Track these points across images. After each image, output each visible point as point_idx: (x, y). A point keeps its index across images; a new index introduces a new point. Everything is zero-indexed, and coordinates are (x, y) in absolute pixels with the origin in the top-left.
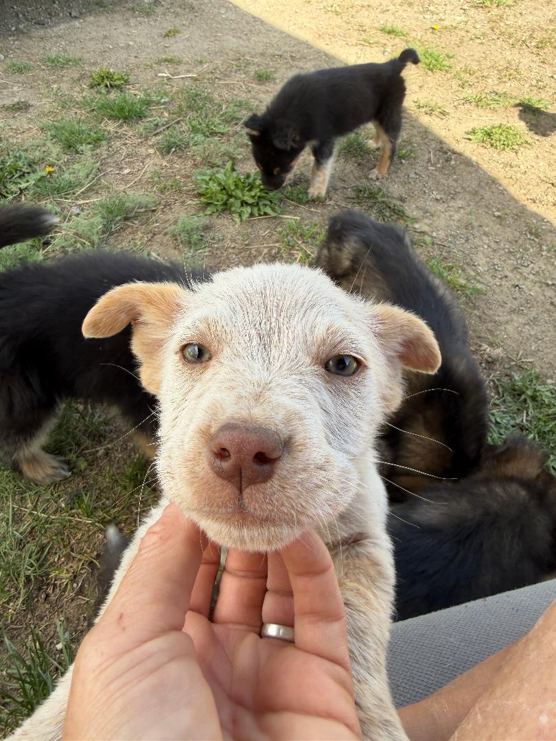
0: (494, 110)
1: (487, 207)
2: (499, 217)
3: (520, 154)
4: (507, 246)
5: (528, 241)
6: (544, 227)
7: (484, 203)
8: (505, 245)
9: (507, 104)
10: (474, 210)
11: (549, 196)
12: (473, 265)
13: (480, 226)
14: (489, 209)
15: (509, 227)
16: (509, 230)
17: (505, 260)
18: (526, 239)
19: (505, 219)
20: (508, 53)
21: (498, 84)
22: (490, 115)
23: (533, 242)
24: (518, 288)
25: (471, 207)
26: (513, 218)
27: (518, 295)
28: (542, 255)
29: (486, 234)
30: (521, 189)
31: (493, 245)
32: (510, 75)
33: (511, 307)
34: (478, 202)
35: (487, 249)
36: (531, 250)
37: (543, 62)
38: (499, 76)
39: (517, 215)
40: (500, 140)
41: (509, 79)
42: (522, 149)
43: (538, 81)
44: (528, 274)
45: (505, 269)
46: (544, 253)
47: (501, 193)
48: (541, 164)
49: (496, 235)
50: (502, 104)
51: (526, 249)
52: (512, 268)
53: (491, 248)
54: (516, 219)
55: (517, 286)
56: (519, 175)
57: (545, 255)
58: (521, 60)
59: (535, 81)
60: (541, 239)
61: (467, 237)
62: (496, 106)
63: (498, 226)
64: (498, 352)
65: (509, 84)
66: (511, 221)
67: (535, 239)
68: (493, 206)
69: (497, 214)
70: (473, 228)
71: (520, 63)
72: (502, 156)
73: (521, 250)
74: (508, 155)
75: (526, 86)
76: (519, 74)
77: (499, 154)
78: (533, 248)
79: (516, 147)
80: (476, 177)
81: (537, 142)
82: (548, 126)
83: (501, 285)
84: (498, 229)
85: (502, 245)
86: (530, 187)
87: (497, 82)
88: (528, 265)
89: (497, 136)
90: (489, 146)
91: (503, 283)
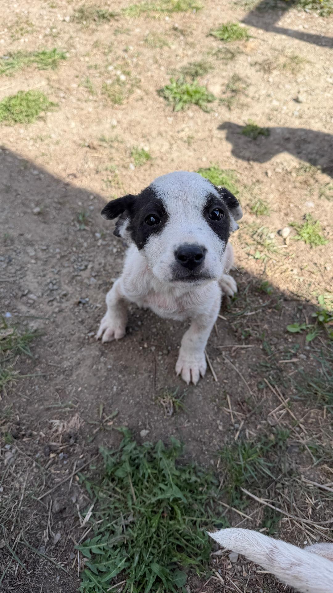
0: (11, 76)
1: (23, 204)
2: (39, 214)
3: (48, 121)
4: (58, 250)
5: (79, 234)
6: (92, 208)
7: (20, 201)
8: (54, 250)
9: (22, 64)
10: (9, 215)
11: (89, 163)
12: (23, 295)
13: (22, 235)
14: (28, 207)
15: (55, 222)
16: (55, 226)
17: (59, 271)
18: (75, 232)
19: (48, 213)
20: (16, 6)
21: (11, 44)
22: (8, 83)
23: (84, 232)
24: (81, 305)
25: (6, 212)
26: (55, 208)
27: (84, 315)
28: (99, 247)
29: (30, 243)
30: (58, 164)
31: (41, 254)
32: (22, 29)
33: (79, 338)
34: (12, 202)
35: (36, 263)
36: (85, 244)
37: (52, 7)
38: (10, 34)
39: (60, 203)
40: (21, 112)
41: (22, 35)
42: (49, 114)
43: (51, 29)
44: (89, 278)
45: (63, 283)
46: (100, 242)
47: (37, 179)
48: (73, 124)
49: (43, 238)
50: (17, 67)
51: (80, 245)
52: (69, 279)
53: (41, 260)
54: (60, 209)
55: (80, 302)
56: (52, 147)
57: (102, 245)
58: (31, 9)
59: (48, 30)
60: (92, 225)
61: (9, 257)
62: (11, 70)
63: (42, 226)
64: (75, 422)
65: (22, 40)
66: (54, 213)
67: (86, 228)
68: (30, 201)
69: (37, 210)
70: (12, 241)
71: (29, 13)
72: (30, 129)
73: (74, 249)
74: (36, 126)
75: (41, 37)
76: (31, 25)
77: (26, 129)
78: (86, 241)
79: (42, 114)
80: (6, 168)
81: (63, 100)
82: (70, 78)
83: (61, 311)
84: (43, 230)
85: (51, 251)
86: (68, 158)
87: (11, 41)
88: (86, 266)
89: (17, 108)
90: (13, 122)
91: (63, 306)
